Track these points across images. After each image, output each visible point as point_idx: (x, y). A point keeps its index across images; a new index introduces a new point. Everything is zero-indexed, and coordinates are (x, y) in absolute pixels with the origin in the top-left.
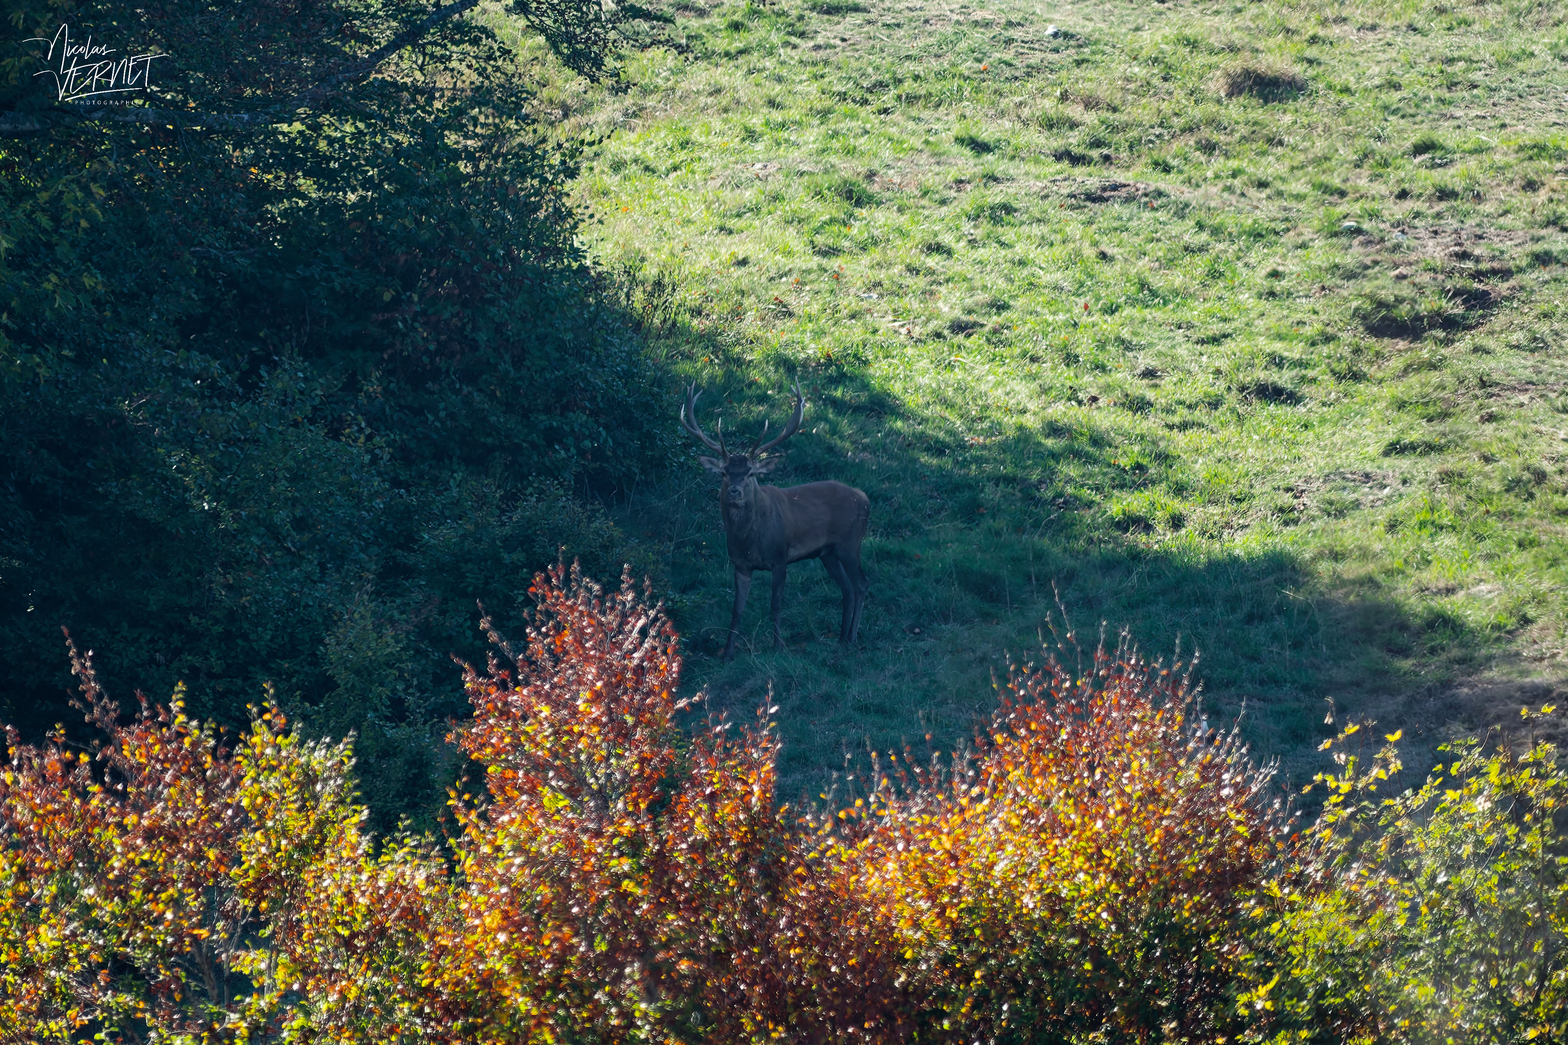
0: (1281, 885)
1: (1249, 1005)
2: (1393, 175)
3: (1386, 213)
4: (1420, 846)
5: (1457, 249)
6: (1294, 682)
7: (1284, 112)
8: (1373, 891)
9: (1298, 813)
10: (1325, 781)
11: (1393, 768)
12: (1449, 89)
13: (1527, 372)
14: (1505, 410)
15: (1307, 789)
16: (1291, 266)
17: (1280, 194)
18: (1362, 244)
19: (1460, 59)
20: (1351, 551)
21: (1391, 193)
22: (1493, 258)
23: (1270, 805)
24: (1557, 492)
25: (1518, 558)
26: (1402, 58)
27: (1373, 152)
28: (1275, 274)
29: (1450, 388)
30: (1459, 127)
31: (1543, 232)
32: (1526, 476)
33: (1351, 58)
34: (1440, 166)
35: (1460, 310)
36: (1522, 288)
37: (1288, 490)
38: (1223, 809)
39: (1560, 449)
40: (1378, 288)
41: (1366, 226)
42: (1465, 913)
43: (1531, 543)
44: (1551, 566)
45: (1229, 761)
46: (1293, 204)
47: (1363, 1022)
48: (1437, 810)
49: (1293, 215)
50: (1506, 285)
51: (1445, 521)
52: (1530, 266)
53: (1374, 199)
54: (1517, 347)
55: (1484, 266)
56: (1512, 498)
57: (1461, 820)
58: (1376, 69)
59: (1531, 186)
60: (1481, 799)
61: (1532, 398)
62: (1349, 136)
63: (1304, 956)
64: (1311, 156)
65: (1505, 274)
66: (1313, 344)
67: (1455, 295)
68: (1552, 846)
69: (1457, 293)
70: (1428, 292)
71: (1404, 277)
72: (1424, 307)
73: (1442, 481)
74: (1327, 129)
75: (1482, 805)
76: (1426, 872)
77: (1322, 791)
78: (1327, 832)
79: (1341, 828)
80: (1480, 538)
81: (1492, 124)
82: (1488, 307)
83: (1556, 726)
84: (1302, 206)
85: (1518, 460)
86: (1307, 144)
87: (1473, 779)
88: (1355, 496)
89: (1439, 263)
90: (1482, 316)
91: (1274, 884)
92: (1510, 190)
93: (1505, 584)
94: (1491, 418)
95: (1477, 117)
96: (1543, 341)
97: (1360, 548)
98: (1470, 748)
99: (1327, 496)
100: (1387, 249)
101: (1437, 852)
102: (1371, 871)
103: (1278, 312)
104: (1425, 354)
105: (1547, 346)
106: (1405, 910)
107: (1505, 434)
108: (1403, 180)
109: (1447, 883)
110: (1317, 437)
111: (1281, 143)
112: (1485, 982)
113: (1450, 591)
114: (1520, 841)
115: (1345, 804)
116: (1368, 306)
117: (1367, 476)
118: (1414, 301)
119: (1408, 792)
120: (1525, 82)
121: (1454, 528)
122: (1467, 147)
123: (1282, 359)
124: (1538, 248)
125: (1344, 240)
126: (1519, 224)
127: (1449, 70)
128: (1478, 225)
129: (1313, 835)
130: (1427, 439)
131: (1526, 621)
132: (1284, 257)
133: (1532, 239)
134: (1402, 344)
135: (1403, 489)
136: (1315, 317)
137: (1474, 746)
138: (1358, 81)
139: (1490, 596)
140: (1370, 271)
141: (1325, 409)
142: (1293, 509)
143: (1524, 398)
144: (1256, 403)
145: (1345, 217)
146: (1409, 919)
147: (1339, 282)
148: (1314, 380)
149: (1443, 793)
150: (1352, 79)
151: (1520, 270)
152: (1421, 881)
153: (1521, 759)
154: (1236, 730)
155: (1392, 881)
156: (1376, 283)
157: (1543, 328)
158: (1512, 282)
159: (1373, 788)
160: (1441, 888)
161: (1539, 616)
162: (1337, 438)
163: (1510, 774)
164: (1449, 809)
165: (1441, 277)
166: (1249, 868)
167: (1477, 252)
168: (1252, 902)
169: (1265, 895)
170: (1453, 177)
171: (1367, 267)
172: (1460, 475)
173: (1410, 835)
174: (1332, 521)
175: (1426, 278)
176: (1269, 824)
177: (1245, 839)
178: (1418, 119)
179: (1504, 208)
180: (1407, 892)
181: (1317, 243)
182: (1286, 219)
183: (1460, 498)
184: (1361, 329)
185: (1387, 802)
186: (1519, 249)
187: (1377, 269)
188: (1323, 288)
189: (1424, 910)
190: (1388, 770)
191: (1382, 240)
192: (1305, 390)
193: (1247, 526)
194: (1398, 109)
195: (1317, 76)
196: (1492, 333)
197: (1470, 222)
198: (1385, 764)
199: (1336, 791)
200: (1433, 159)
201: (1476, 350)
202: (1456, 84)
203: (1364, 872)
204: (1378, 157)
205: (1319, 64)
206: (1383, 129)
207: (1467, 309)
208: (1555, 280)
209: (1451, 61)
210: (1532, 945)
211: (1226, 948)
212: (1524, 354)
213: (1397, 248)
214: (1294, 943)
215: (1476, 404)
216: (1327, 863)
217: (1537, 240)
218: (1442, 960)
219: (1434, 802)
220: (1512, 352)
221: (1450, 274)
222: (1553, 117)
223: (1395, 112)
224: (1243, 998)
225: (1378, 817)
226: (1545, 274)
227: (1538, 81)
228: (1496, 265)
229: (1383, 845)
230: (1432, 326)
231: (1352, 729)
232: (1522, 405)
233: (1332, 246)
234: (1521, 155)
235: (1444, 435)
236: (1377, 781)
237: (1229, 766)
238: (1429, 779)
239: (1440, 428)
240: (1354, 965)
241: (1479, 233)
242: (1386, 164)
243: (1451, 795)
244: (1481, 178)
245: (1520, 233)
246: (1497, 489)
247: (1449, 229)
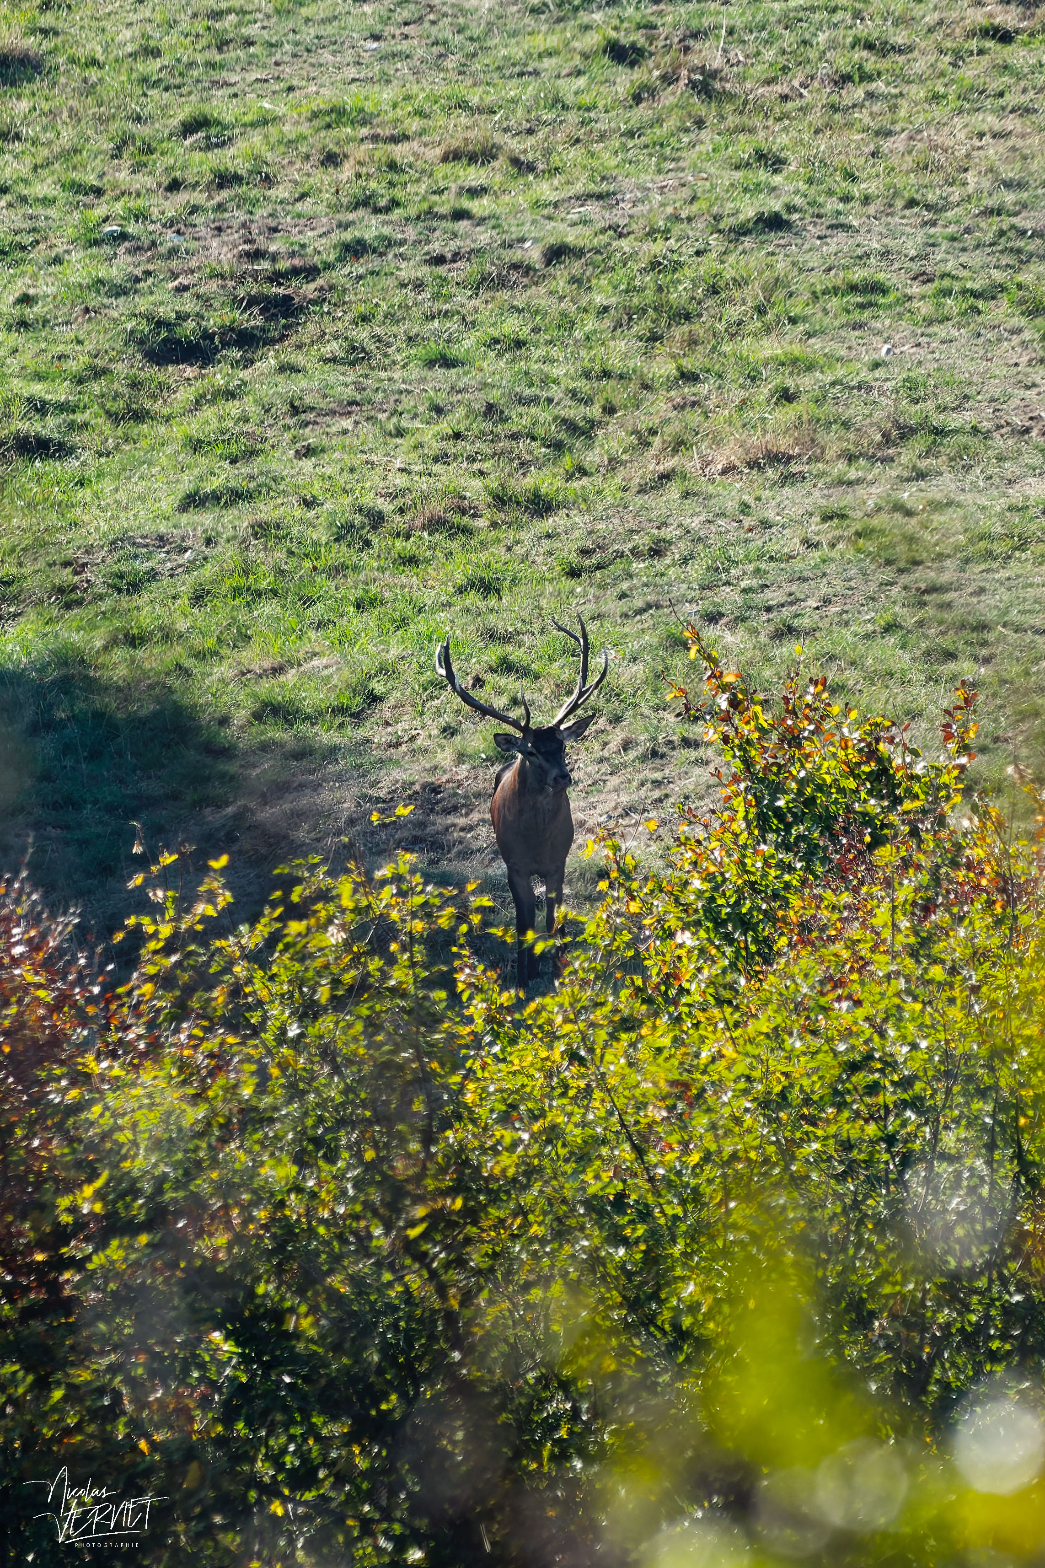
0: (98, 1059)
1: (73, 1210)
2: (161, 163)
3: (155, 211)
4: (263, 994)
5: (247, 247)
6: (95, 802)
7: (19, 97)
8: (211, 1055)
9: (110, 967)
10: (139, 925)
11: (221, 902)
12: (220, 49)
13: (348, 390)
14: (325, 441)
15: (119, 937)
16: (46, 288)
17: (23, 199)
18: (129, 251)
19: (229, 11)
20: (151, 633)
21: (159, 185)
22: (292, 255)
23: (75, 959)
24: (398, 535)
25: (355, 622)
26: (158, 17)
27: (133, 137)
28: (26, 300)
29: (254, 419)
30: (235, 95)
31: (351, 217)
32: (358, 519)
33: (94, 24)
34: (217, 145)
35: (259, 321)
36: (332, 288)
37: (66, 564)
38: (17, 972)
39: (398, 481)
40: (154, 304)
41: (132, 229)
42: (326, 1070)
43: (373, 602)
44: (399, 627)
45: (19, 911)
46: (40, 210)
47: (213, 1217)
48: (280, 946)
49: (42, 224)
50: (312, 286)
51: (263, 585)
52: (340, 259)
53: (138, 195)
54: (334, 360)
55: (283, 265)
56: (344, 548)
57: (311, 956)
58: (127, 34)
59: (331, 160)
60: (332, 929)
61: (357, 423)
62: (101, 120)
63: (135, 1143)
64: (56, 149)
65: (311, 272)
66: (80, 382)
67: (249, 305)
68: (425, 979)
69: (253, 301)
70: (216, 304)
71: (186, 288)
72: (213, 322)
73: (255, 535)
74: (73, 113)
75: (334, 936)
76: (272, 1025)
77: (138, 937)
78: (148, 988)
79: (165, 981)
80: (309, 602)
81: (277, 87)
82: (292, 315)
83: (422, 825)
84: (52, 212)
85: (347, 500)
86: (50, 135)
87: (319, 906)
88: (150, 564)
89: (226, 267)
90: (286, 327)
91: (90, 1058)
92: (307, 167)
93: (344, 656)
94: (309, 452)
95: (257, 80)
96: (363, 350)
97: (161, 628)
98: (313, 868)
99: (115, 568)
100: (161, 256)
101: (286, 998)
102: (206, 1030)
103: (33, 347)
104: (220, 381)
105: (368, 355)
106: (253, 1074)
107: (328, 471)
108: (173, 168)
109: (302, 1035)
110: (96, 495)
111: (17, 137)
112: (359, 1155)
113: (277, 670)
114: (385, 976)
115: (168, 949)
116: (145, 328)
117: (162, 540)
118: (199, 316)
119: (243, 928)
120: (312, 32)
121: (274, 592)
122: (247, 119)
123: (44, 403)
124: (348, 236)
125: (107, 250)
126: (322, 208)
127: (218, 25)
128: (271, 215)
129: (129, 993)
130: (233, 484)
131: (374, 699)
132: (34, 277)
133: (339, 226)
134: (190, 371)
135: (207, 552)
136: (78, 348)
137: (316, 866)
138: (106, 50)
139: (326, 672)
140: (142, 284)
141: (103, 460)
142: (75, 588)
143: (347, 423)
144: (18, 462)
145: (104, 221)
146: (258, 1085)
147: (106, 301)
148: (85, 425)
149: (285, 926)
150: (99, 48)
151: (328, 266)
152: (268, 1037)
153: (378, 874)
154: (24, 874)
155: (231, 1040)
156: (151, 298)
157: (362, 334)
158: (320, 282)
159: (199, 927)
160: (297, 1043)
161: (389, 692)
162: (122, 496)
163: (366, 894)
164: (294, 944)
165: (231, 284)
166: (57, 1040)
167: (273, 248)
168: (64, 1083)
169: (79, 1073)
170: (233, 158)
171: (137, 280)
172: (278, 527)
173: (249, 981)
174: (124, 599)
175: (213, 286)
176: (73, 985)
177: (47, 1005)
178: (184, 90)
179: (300, 190)
180: (252, 1052)
181: (75, 256)
182: (34, 230)
183: (280, 555)
184: (139, 356)
185: (218, 943)
186: (323, 241)
187: (150, 281)
188: (87, 310)
189: (275, 1072)
190: (215, 905)
191: (154, 244)
192: (75, 439)
193: (20, 614)
194: (160, 80)
195: (56, 48)
196: (299, 347)
197: (261, 212)
198: (211, 898)
199: (155, 935)
200: (208, 138)
201: (283, 368)
202: (227, 43)
203: (198, 1032)
204: (138, 143)
205: (56, 34)
206: (143, 106)
207: (267, 320)
208: (372, 273)
209: (218, 15)
210: (411, 1102)
211: (36, 1143)
212: (341, 368)
213: (173, 252)
214: (121, 1129)
215: (288, 436)
216: (151, 1025)
217: (344, 226)
218: (304, 1132)
219: (273, 940)
220: (327, 368)
221: (241, 279)
222: (352, 72)
223: (156, 84)
224: (64, 1202)
225: (207, 964)
226: (359, 269)
227: (329, 30)
228: (297, 262)
229: (219, 995)
230: (226, 345)
231: (168, 859)
232: (345, 432)
233: (92, 257)
234: (317, 123)
235: (252, 478)
236: (204, 919)
237: (20, 917)
238: (267, 910)
239: (246, 470)
240: (197, 1149)
241: (273, 225)
242: (151, 151)
243: (295, 927)
244: (269, 157)
245: (324, 220)
246: (324, 540)
247: (235, 224)
